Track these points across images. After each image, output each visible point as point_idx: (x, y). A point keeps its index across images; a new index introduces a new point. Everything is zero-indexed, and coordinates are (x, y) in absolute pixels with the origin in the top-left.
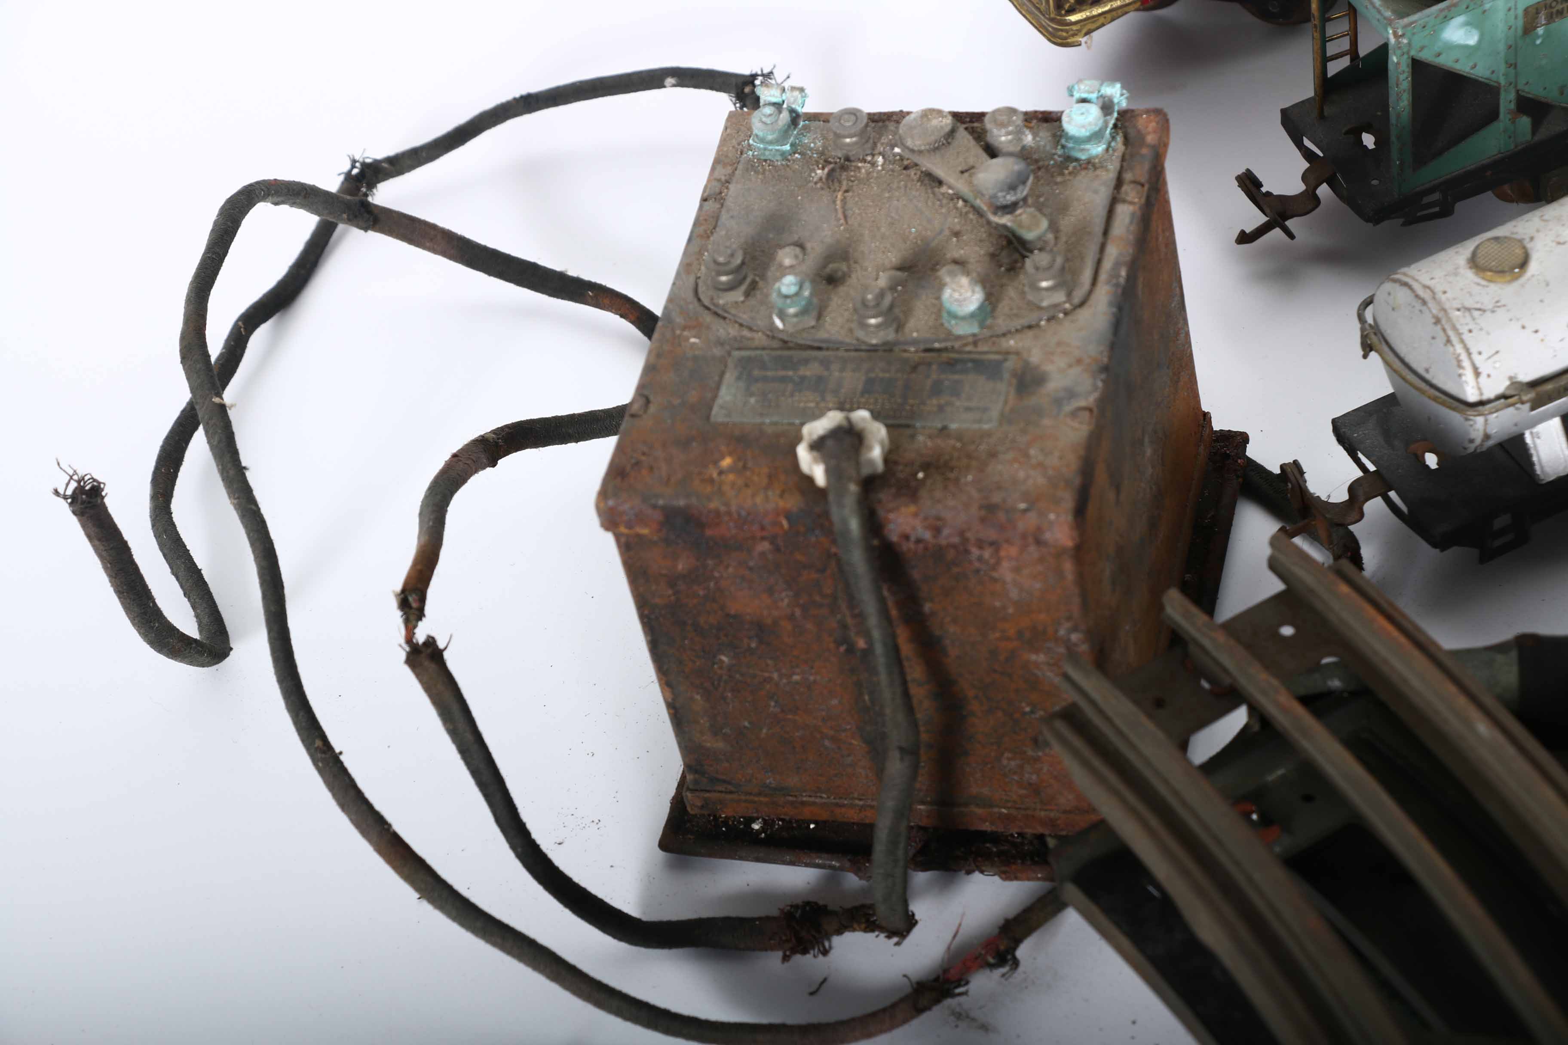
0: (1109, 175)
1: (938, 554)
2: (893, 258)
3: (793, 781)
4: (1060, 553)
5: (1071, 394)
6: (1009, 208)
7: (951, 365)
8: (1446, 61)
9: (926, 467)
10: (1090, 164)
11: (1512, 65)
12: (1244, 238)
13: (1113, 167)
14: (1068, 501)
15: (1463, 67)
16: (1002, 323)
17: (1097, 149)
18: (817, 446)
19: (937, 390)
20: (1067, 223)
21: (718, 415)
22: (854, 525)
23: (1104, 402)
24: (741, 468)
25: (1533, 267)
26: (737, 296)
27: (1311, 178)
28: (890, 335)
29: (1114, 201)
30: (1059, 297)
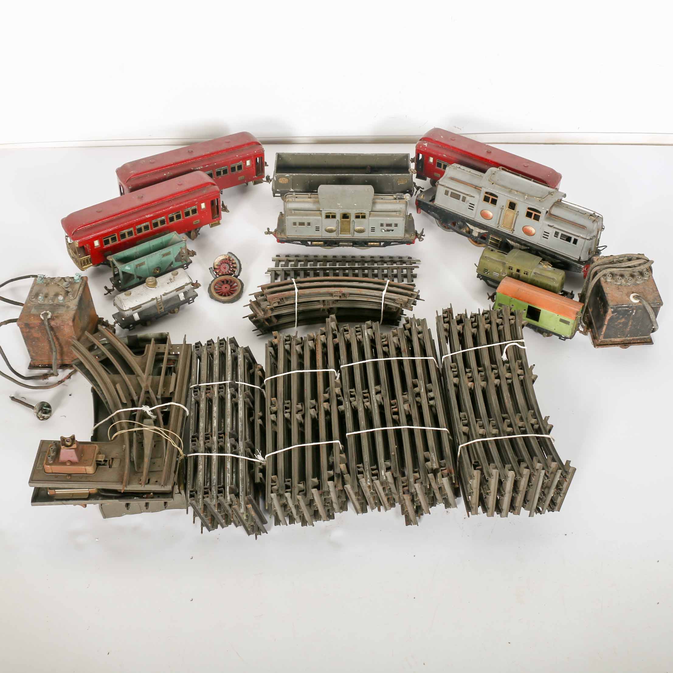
0: (79, 284)
1: (57, 327)
2: (53, 294)
3: (43, 359)
4: (71, 326)
5: (73, 308)
6: (67, 288)
7: (59, 306)
8: (126, 271)
9: (56, 317)
10: (78, 283)
11: (135, 271)
12: (105, 294)
13: (80, 283)
14: (72, 320)
15: (129, 272)
16: (66, 301)
17: (78, 281)
18: (42, 315)
19: (58, 309)
20: (74, 290)
21: (31, 313)
22: (47, 323)
23: (77, 309)
24: (34, 318)
25: (132, 294)
26: (34, 299)
27: (113, 287)
28: (52, 303)
29: (80, 287)
30: (72, 298)
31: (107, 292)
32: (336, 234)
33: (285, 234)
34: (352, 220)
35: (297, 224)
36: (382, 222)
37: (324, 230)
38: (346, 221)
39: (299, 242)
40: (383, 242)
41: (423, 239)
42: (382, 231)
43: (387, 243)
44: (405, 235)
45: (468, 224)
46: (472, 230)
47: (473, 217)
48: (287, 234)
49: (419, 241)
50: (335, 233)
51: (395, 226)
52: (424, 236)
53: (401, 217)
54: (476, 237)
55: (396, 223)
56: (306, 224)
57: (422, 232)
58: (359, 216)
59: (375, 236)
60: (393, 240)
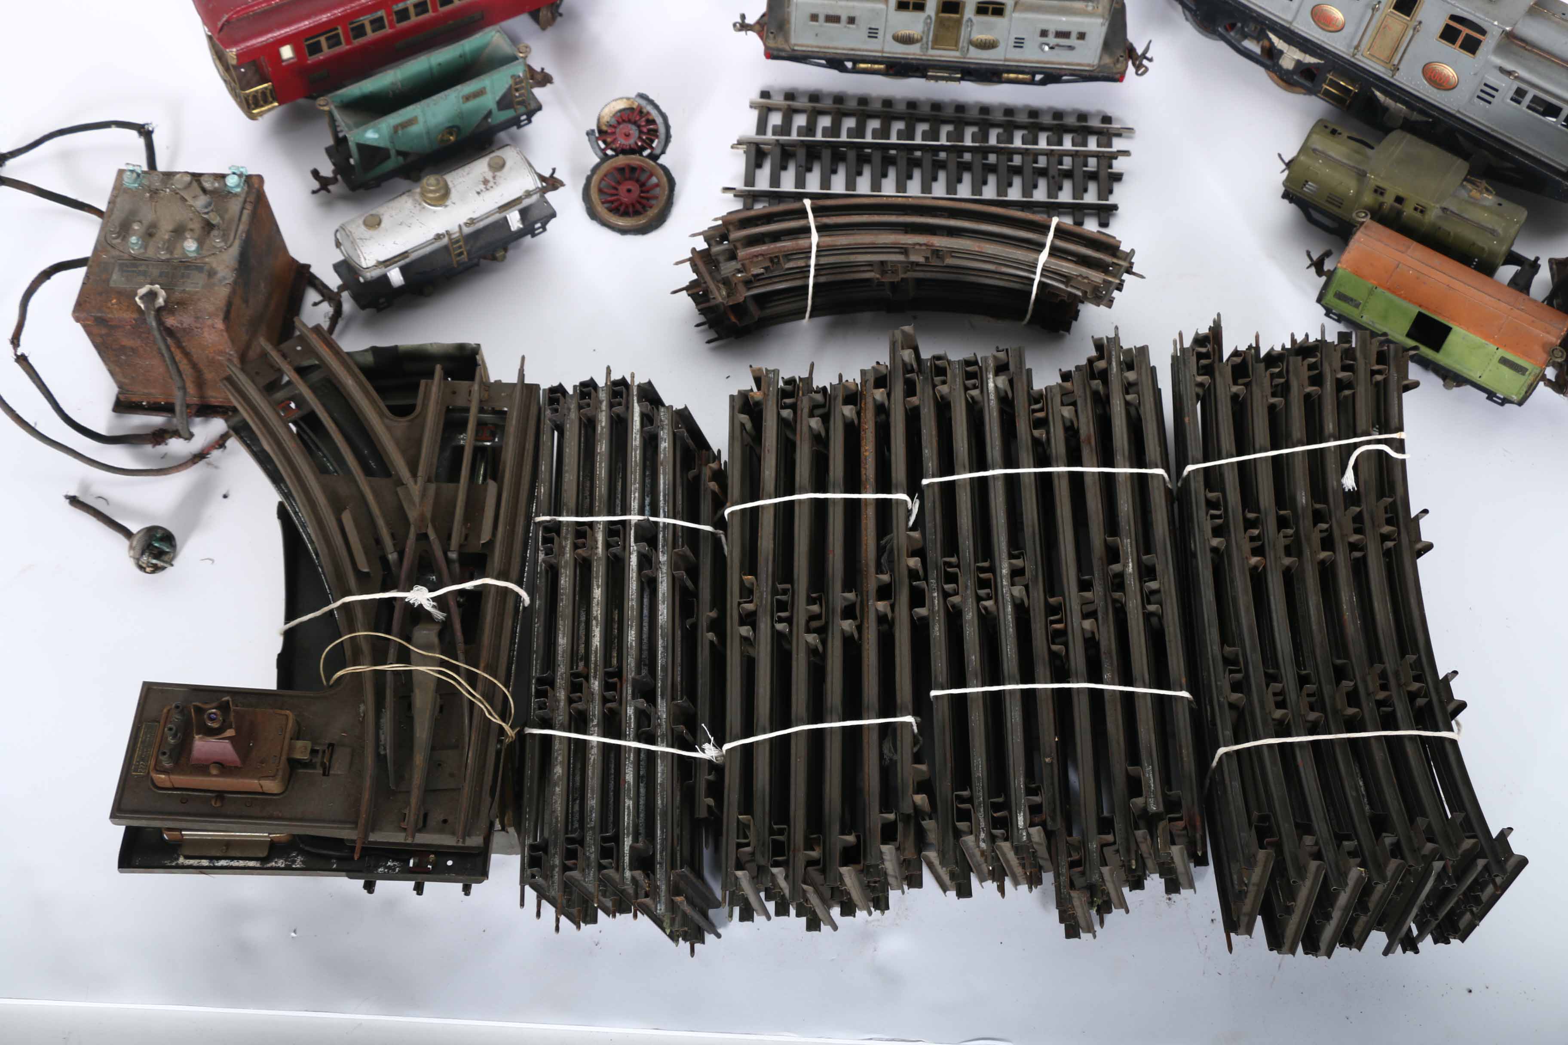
0: (241, 199)
1: (184, 330)
2: (170, 228)
3: (153, 391)
4: (222, 330)
5: (224, 278)
6: (207, 213)
7: (187, 268)
8: (368, 143)
9: (177, 304)
10: (236, 195)
11: (392, 142)
12: (314, 192)
13: (243, 196)
14: (222, 315)
15: (375, 144)
16: (204, 253)
17: (238, 190)
18: (141, 298)
19: (183, 276)
20: (227, 217)
21: (112, 284)
22: (154, 324)
23: (235, 282)
24: (119, 303)
25: (383, 225)
26: (119, 241)
27: (335, 172)
28: (168, 256)
29: (243, 208)
30: (222, 244)
31: (316, 185)
32: (921, 48)
33: (787, 39)
34: (966, 17)
35: (822, 18)
36: (1045, 27)
37: (889, 37)
38: (949, 19)
39: (823, 62)
40: (1040, 73)
41: (1147, 69)
42: (1043, 50)
43: (1052, 77)
44: (1101, 58)
45: (1271, 36)
46: (1281, 52)
47: (1289, 18)
48: (793, 41)
49: (1137, 74)
50: (918, 45)
51: (1078, 38)
52: (1150, 60)
53: (1098, 16)
54: (1287, 71)
55: (1082, 30)
56: (844, 18)
57: (1147, 49)
58: (987, 9)
59: (1023, 57)
60: (1067, 72)
